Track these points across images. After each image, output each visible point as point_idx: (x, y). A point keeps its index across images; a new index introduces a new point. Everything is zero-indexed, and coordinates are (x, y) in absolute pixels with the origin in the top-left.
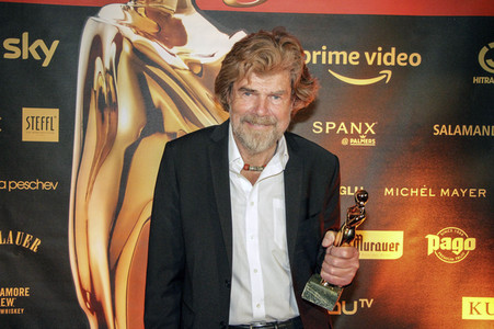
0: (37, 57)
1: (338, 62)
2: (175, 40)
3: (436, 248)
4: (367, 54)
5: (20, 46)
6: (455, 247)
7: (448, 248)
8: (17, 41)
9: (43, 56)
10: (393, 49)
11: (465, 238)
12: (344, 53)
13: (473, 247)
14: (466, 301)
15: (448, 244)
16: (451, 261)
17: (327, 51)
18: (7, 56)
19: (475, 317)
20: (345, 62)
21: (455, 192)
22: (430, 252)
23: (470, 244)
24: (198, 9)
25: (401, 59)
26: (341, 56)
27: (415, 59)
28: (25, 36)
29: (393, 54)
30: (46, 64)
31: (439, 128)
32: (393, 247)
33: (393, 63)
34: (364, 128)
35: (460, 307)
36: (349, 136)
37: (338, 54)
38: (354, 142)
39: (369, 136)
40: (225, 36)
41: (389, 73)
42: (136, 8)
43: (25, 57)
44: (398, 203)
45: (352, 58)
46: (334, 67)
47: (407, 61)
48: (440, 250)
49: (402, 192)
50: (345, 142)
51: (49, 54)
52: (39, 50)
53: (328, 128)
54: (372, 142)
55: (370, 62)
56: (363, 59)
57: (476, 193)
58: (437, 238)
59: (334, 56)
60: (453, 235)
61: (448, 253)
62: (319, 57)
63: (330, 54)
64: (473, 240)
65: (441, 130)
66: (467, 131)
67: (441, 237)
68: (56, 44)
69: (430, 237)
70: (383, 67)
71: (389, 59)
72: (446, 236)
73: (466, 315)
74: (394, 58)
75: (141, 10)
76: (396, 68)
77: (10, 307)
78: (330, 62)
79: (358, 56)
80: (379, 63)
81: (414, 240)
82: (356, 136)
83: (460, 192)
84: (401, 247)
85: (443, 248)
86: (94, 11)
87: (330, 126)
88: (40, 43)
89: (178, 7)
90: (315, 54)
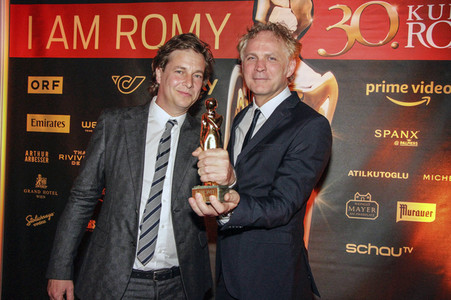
1: (393, 91)
4: (413, 86)
9: (209, 89)
10: (432, 83)
12: (398, 86)
17: (386, 84)
20: (398, 91)
25: (438, 89)
26: (395, 88)
27: (448, 89)
29: (432, 86)
30: (210, 93)
32: (428, 214)
33: (431, 92)
34: (410, 135)
36: (400, 140)
37: (393, 86)
38: (403, 143)
39: (414, 140)
40: (319, 75)
41: (429, 98)
44: (433, 184)
45: (403, 88)
46: (390, 94)
47: (442, 90)
49: (436, 178)
50: (396, 143)
51: (212, 87)
53: (385, 134)
54: (415, 144)
55: (415, 91)
56: (410, 89)
59: (390, 87)
62: (380, 88)
63: (388, 86)
68: (216, 81)
70: (425, 94)
71: (429, 89)
74: (432, 88)
76: (433, 95)
78: (388, 91)
79: (407, 87)
80: (422, 92)
81: (444, 210)
82: (404, 139)
84: (434, 215)
87: (387, 133)
90: (377, 86)
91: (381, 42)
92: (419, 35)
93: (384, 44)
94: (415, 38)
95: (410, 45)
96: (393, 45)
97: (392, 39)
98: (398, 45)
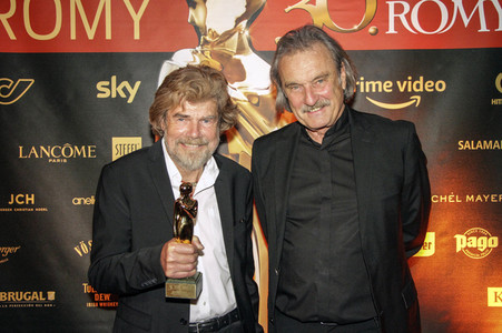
0: (123, 95)
1: (374, 90)
2: (236, 77)
3: (464, 246)
4: (399, 83)
5: (109, 87)
6: (480, 245)
7: (474, 246)
8: (107, 83)
9: (128, 94)
10: (421, 78)
11: (488, 237)
12: (379, 83)
13: (496, 245)
14: (491, 291)
15: (474, 242)
16: (477, 257)
17: (365, 81)
18: (99, 96)
19: (499, 304)
20: (380, 90)
21: (479, 198)
22: (458, 250)
23: (493, 242)
24: (254, 50)
25: (429, 86)
26: (377, 86)
27: (440, 86)
28: (114, 78)
29: (421, 82)
30: (130, 101)
31: (463, 144)
32: (426, 245)
33: (421, 90)
35: (486, 296)
37: (374, 83)
41: (419, 98)
42: (203, 52)
43: (114, 96)
45: (386, 86)
46: (370, 94)
47: (434, 87)
48: (467, 247)
49: (433, 199)
51: (133, 92)
52: (125, 90)
55: (402, 90)
56: (395, 87)
57: (497, 198)
58: (464, 238)
59: (371, 86)
60: (478, 235)
61: (474, 250)
62: (358, 87)
63: (368, 84)
64: (496, 239)
65: (464, 146)
66: (487, 145)
67: (468, 237)
68: (138, 84)
69: (458, 237)
70: (413, 93)
71: (418, 86)
72: (471, 235)
73: (491, 303)
74: (422, 85)
75: (207, 53)
76: (424, 94)
77: (107, 301)
78: (367, 90)
79: (391, 84)
80: (410, 90)
81: (444, 240)
83: (483, 198)
84: (433, 246)
85: (470, 246)
86: (169, 56)
88: (125, 84)
89: (238, 49)
91: (356, 27)
92: (402, 17)
93: (360, 29)
94: (397, 20)
95: (392, 30)
96: (371, 30)
97: (370, 23)
98: (377, 30)
